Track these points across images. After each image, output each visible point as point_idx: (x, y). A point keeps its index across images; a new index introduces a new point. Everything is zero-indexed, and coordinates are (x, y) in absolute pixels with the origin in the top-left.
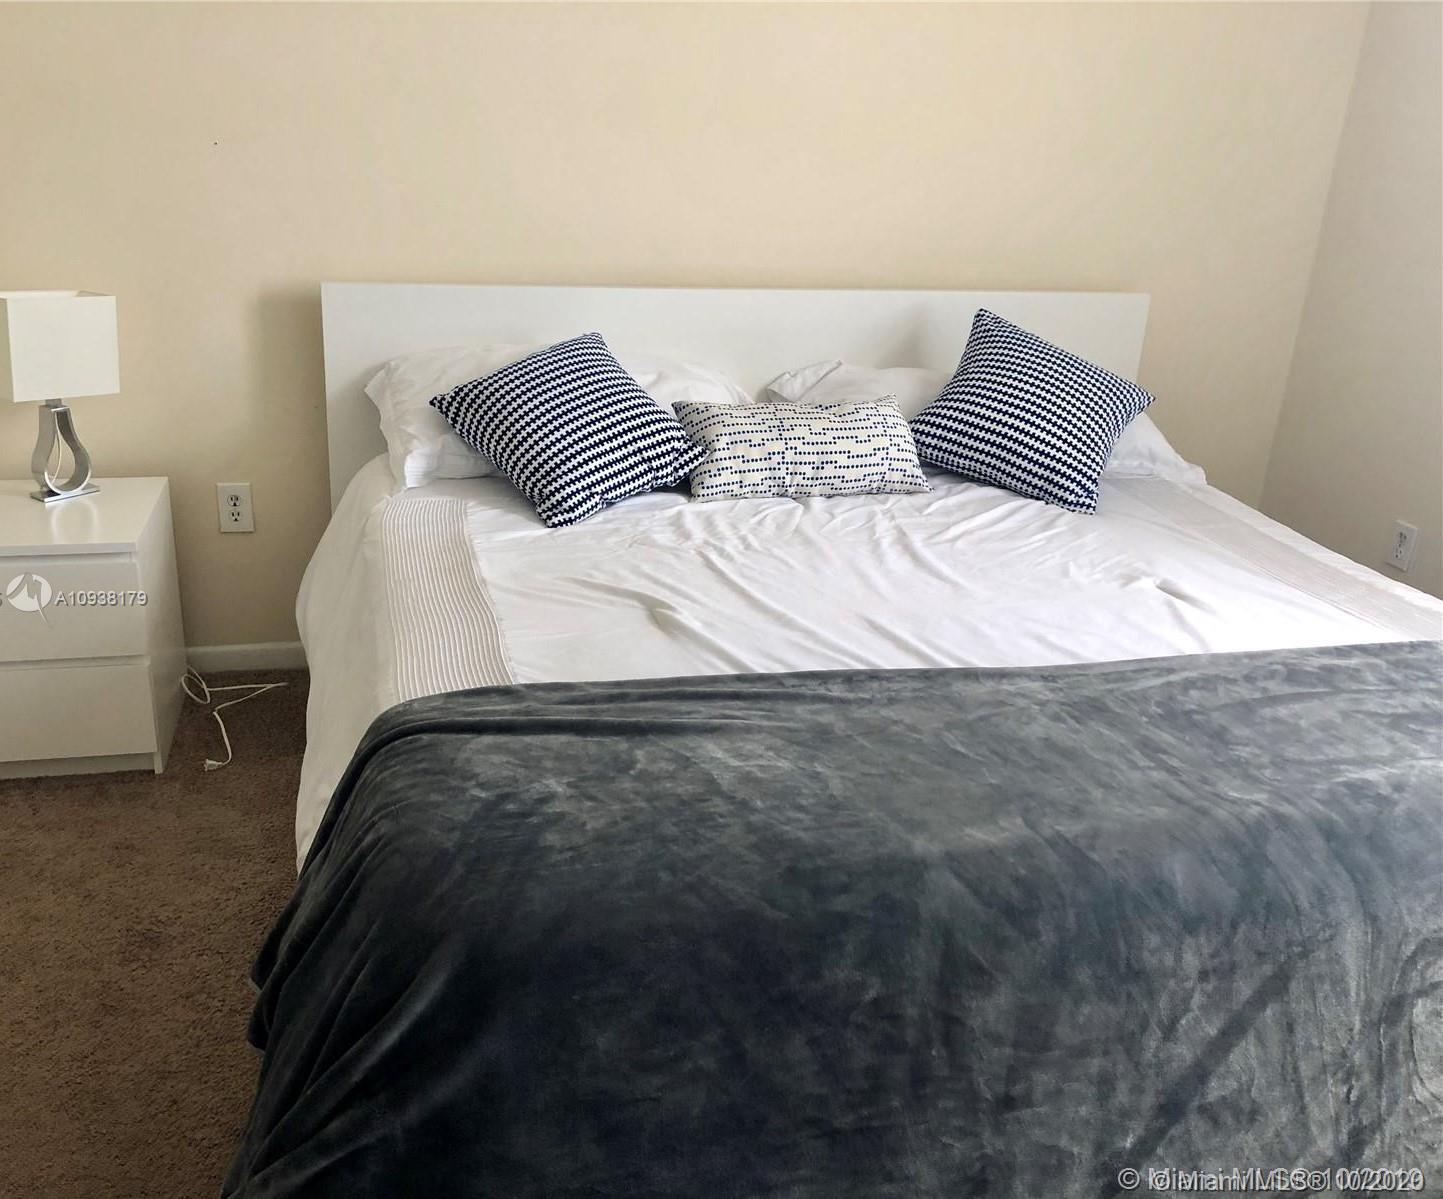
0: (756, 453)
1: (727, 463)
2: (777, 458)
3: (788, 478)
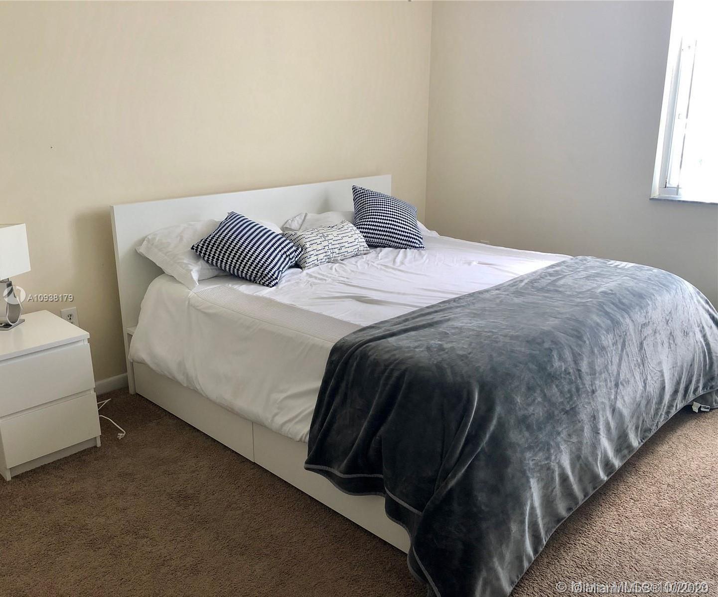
0: (320, 247)
1: (312, 253)
2: (327, 248)
3: (331, 254)
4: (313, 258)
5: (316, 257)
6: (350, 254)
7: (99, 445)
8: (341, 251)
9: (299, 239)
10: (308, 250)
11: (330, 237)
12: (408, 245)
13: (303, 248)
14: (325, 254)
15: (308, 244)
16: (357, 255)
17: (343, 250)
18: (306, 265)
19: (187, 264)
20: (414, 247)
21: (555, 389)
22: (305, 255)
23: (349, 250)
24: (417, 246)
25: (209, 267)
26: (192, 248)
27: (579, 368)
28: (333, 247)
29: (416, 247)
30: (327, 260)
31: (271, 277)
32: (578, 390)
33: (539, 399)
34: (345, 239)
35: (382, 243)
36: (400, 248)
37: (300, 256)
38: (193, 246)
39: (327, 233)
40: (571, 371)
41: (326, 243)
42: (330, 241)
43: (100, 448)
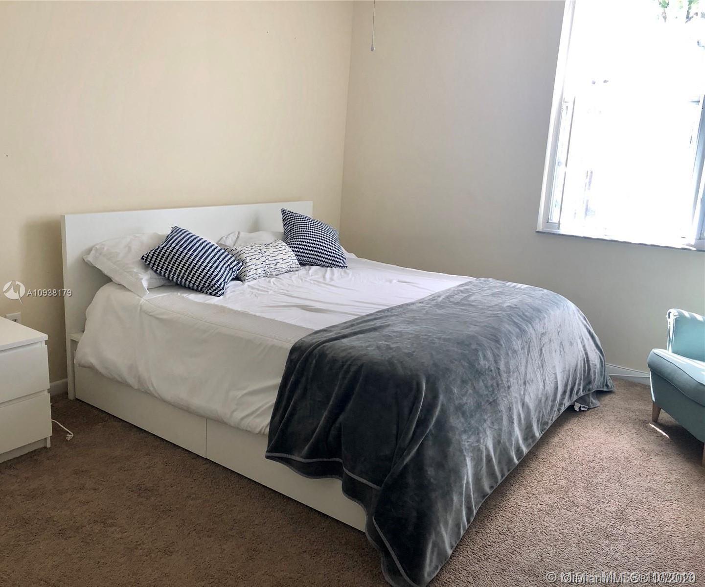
0: (258, 262)
1: (251, 267)
2: (264, 263)
3: (268, 269)
4: (253, 272)
5: (255, 272)
6: (284, 270)
7: (49, 445)
8: (277, 267)
9: (238, 254)
10: (248, 264)
11: (268, 253)
12: (333, 264)
13: (244, 262)
14: (262, 269)
15: (248, 258)
16: (289, 271)
17: (279, 266)
18: (247, 278)
19: (137, 273)
20: (338, 266)
21: (481, 384)
22: (245, 269)
23: (284, 266)
24: (342, 265)
25: (157, 277)
26: (142, 258)
27: (499, 367)
28: (270, 262)
29: (340, 266)
30: (264, 275)
31: (218, 287)
32: (498, 385)
33: (470, 391)
34: (280, 256)
35: (310, 262)
36: (326, 267)
37: (240, 269)
38: (143, 256)
39: (265, 250)
40: (493, 369)
41: (263, 259)
42: (267, 257)
43: (50, 448)
